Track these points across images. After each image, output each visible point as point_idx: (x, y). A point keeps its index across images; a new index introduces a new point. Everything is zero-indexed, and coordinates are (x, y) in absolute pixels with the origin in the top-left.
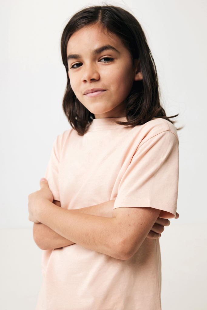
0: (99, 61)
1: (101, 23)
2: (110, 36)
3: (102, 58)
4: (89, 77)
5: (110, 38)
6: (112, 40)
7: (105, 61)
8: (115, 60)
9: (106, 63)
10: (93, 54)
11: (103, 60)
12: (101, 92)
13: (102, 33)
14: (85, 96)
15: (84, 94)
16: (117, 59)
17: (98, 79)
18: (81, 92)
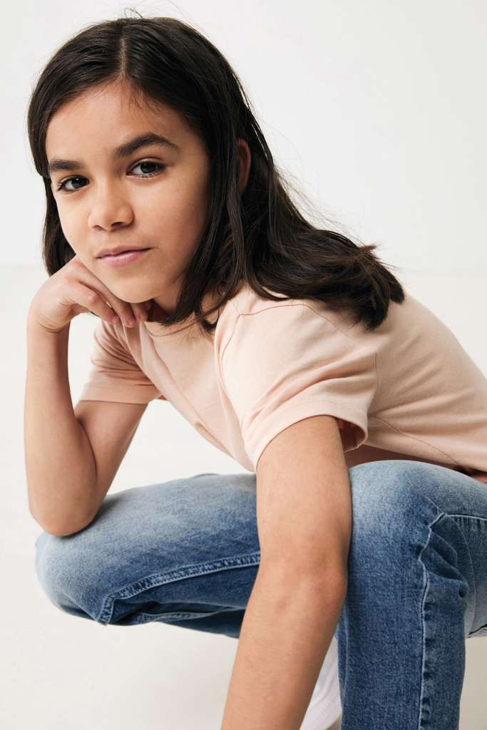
0: (130, 172)
1: (126, 77)
2: (153, 111)
3: (137, 163)
4: (108, 218)
5: (153, 114)
6: (159, 119)
7: (145, 172)
8: (169, 169)
9: (146, 177)
10: (114, 159)
11: (138, 171)
12: (138, 253)
13: (133, 106)
14: (99, 260)
15: (100, 258)
16: (172, 165)
17: (130, 225)
18: (91, 253)
